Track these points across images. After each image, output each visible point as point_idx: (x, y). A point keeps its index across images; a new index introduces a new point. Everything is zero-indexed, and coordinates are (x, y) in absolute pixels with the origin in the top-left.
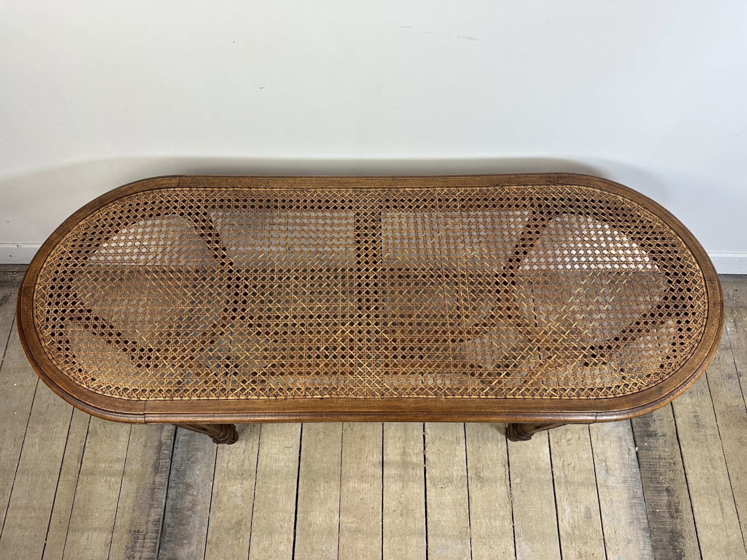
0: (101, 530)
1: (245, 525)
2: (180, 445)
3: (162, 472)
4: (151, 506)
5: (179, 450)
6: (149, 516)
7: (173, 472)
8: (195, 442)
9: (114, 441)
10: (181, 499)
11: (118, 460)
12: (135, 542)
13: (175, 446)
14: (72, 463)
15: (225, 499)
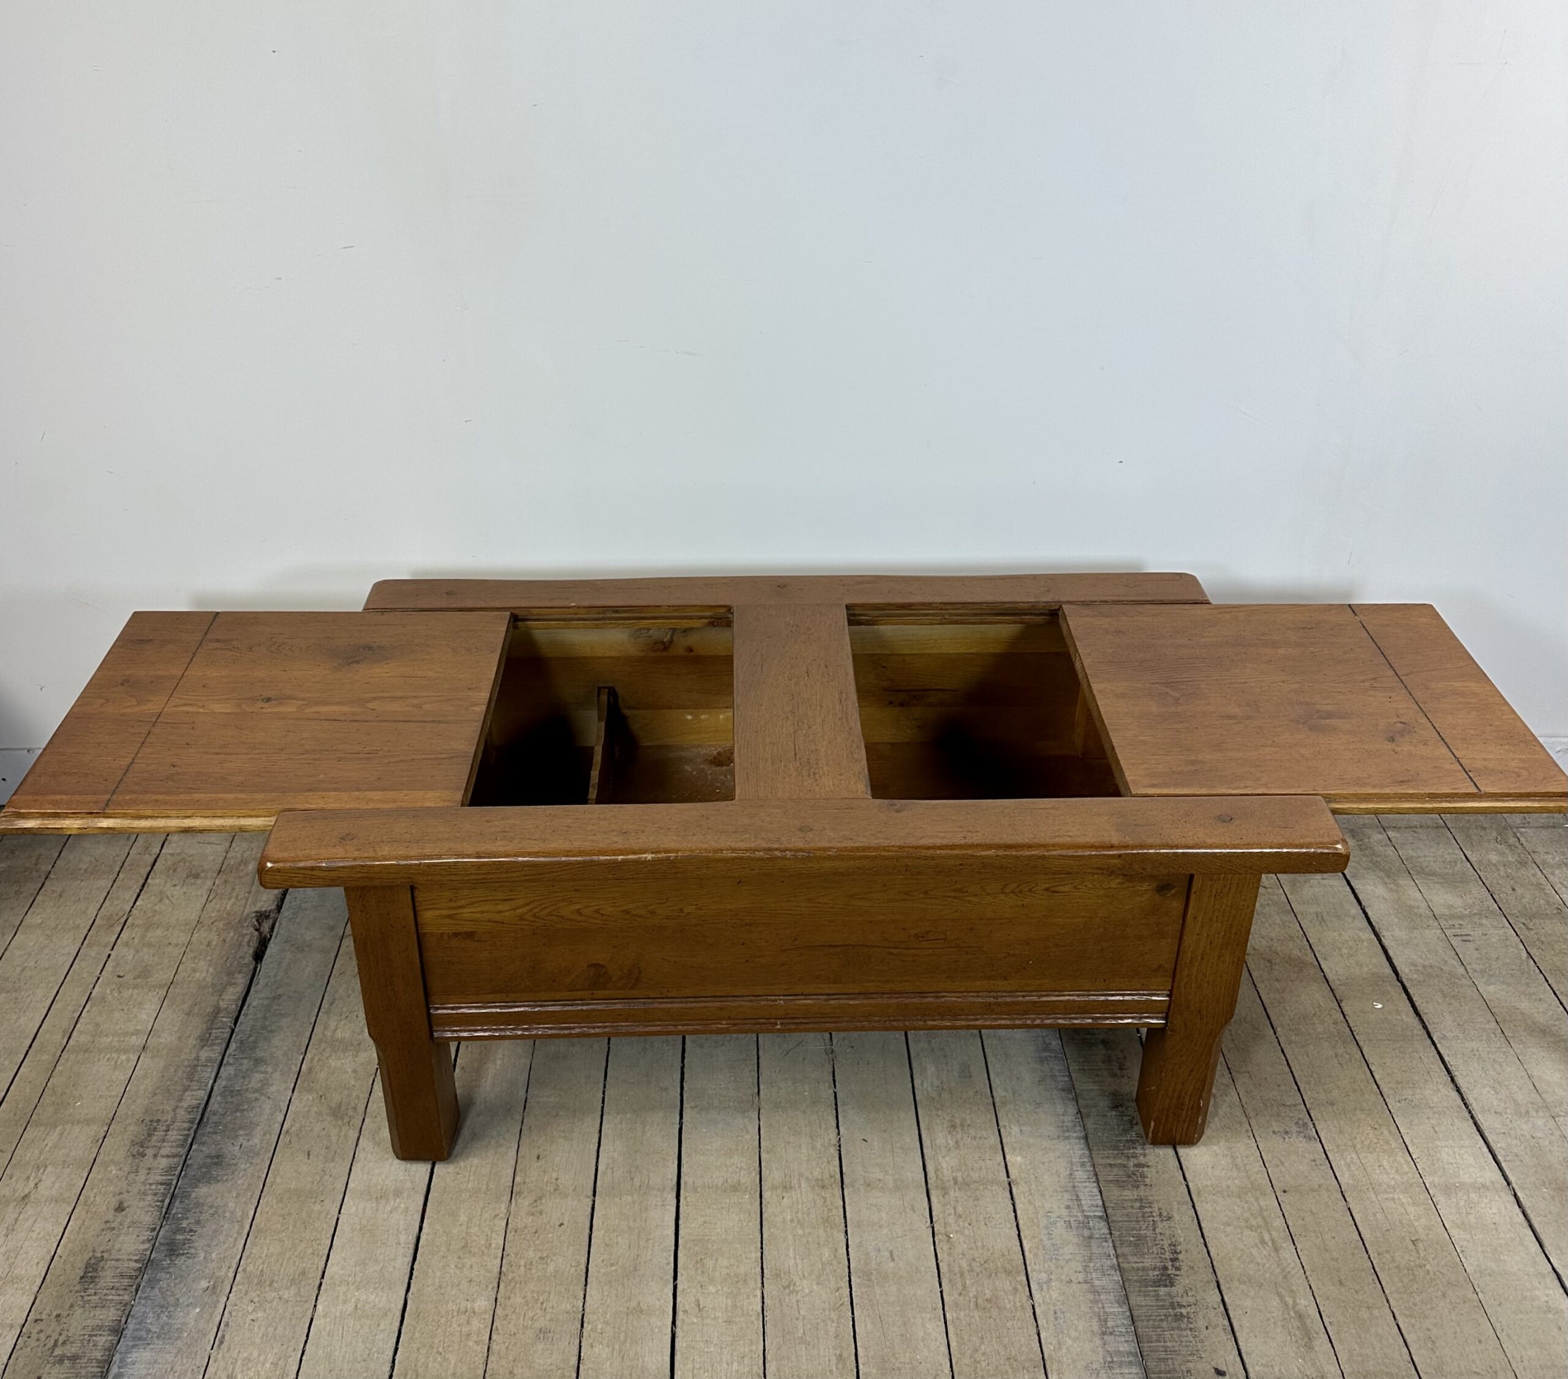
0: (88, 1122)
1: (355, 1109)
2: (251, 1008)
3: (214, 1044)
4: (186, 1089)
5: (250, 1017)
6: (180, 1100)
7: (233, 1046)
8: (280, 1005)
9: (135, 1010)
10: (244, 1077)
11: (137, 1032)
12: (150, 1135)
13: (243, 1012)
14: (53, 1037)
15: (322, 1075)
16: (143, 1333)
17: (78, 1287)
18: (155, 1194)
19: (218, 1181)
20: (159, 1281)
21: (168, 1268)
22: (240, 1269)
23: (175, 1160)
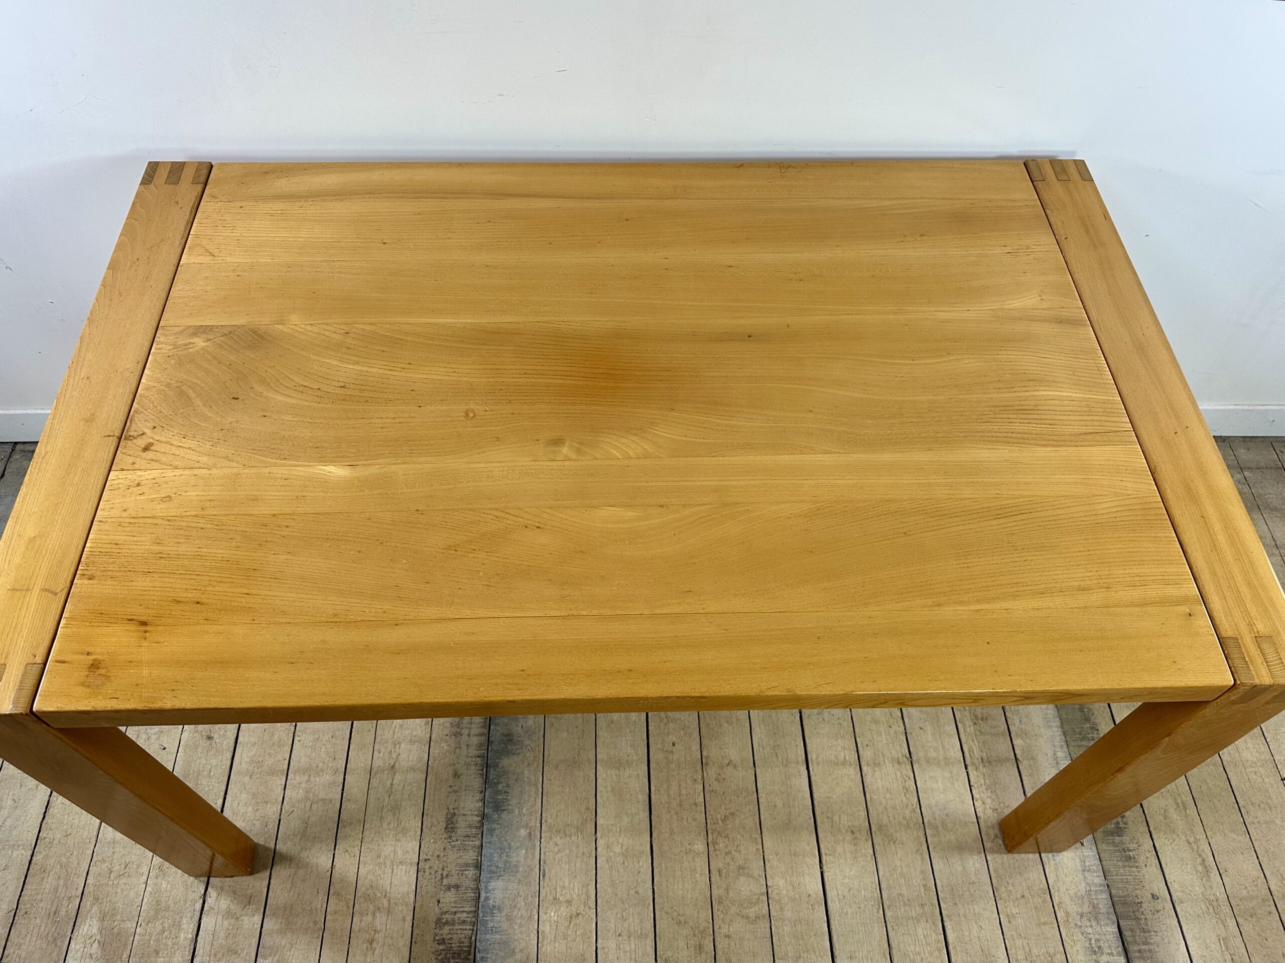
16: (494, 868)
17: (445, 836)
18: (476, 765)
19: (514, 754)
20: (495, 829)
21: (498, 820)
22: (543, 821)
23: (483, 738)
